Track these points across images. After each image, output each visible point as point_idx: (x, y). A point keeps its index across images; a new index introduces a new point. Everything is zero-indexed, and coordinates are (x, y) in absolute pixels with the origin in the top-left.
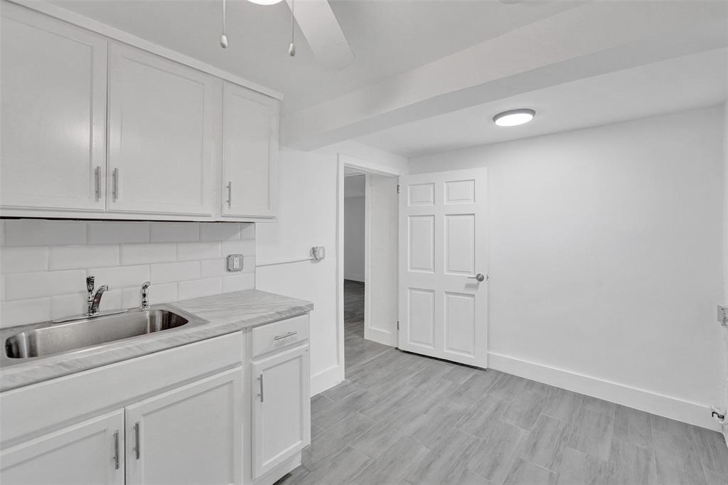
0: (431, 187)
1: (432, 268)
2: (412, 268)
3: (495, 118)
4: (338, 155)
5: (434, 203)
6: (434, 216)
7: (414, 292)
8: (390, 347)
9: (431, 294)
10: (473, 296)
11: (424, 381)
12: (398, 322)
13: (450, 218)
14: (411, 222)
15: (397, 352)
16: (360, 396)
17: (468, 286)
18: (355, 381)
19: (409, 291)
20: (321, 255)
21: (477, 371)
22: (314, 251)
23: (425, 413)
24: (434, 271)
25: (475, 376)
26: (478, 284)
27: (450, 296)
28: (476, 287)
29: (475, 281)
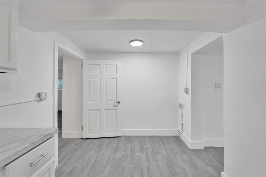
0: (99, 66)
1: (99, 100)
2: (90, 101)
3: (131, 42)
4: (54, 41)
5: (100, 73)
6: (100, 78)
7: (91, 111)
8: (78, 139)
9: (99, 111)
10: (116, 109)
11: (100, 150)
12: (82, 126)
13: (107, 79)
14: (89, 80)
15: (82, 140)
16: (72, 171)
17: (114, 106)
18: (65, 163)
19: (88, 111)
20: (44, 97)
21: (118, 138)
22: (39, 95)
23: (107, 165)
24: (100, 102)
25: (118, 140)
26: (118, 105)
27: (107, 111)
28: (117, 106)
29: (117, 104)
